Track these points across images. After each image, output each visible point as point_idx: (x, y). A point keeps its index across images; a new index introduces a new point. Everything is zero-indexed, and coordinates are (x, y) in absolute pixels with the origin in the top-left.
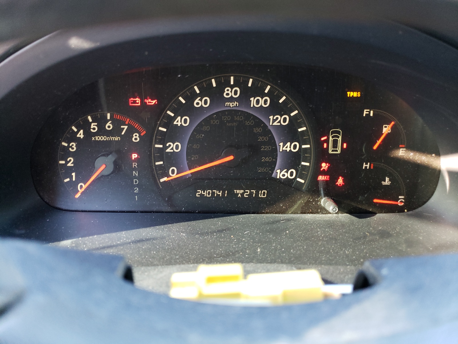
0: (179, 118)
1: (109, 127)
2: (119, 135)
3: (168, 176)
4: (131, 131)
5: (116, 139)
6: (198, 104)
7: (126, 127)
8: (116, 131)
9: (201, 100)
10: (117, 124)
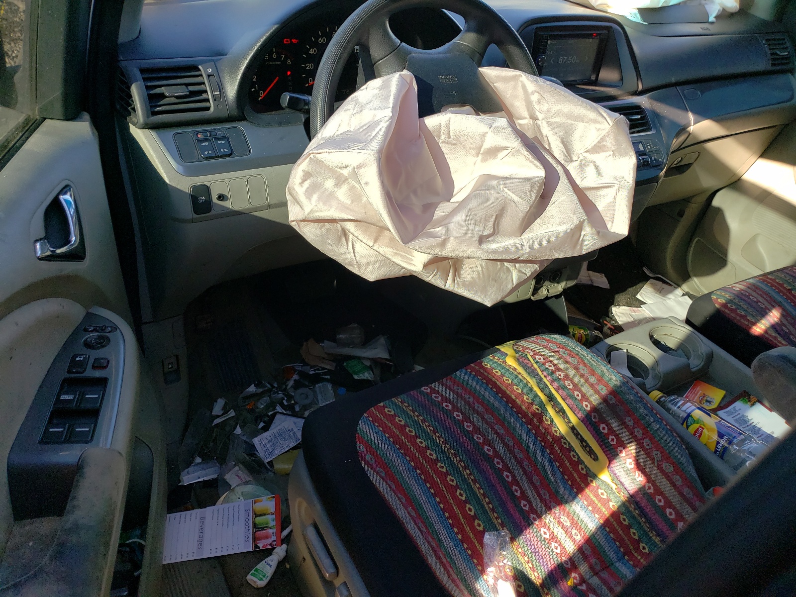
0: (312, 49)
1: (275, 56)
2: (280, 61)
3: (309, 83)
4: (286, 59)
5: (279, 63)
6: (320, 41)
7: (283, 56)
8: (279, 58)
9: (322, 39)
10: (279, 54)
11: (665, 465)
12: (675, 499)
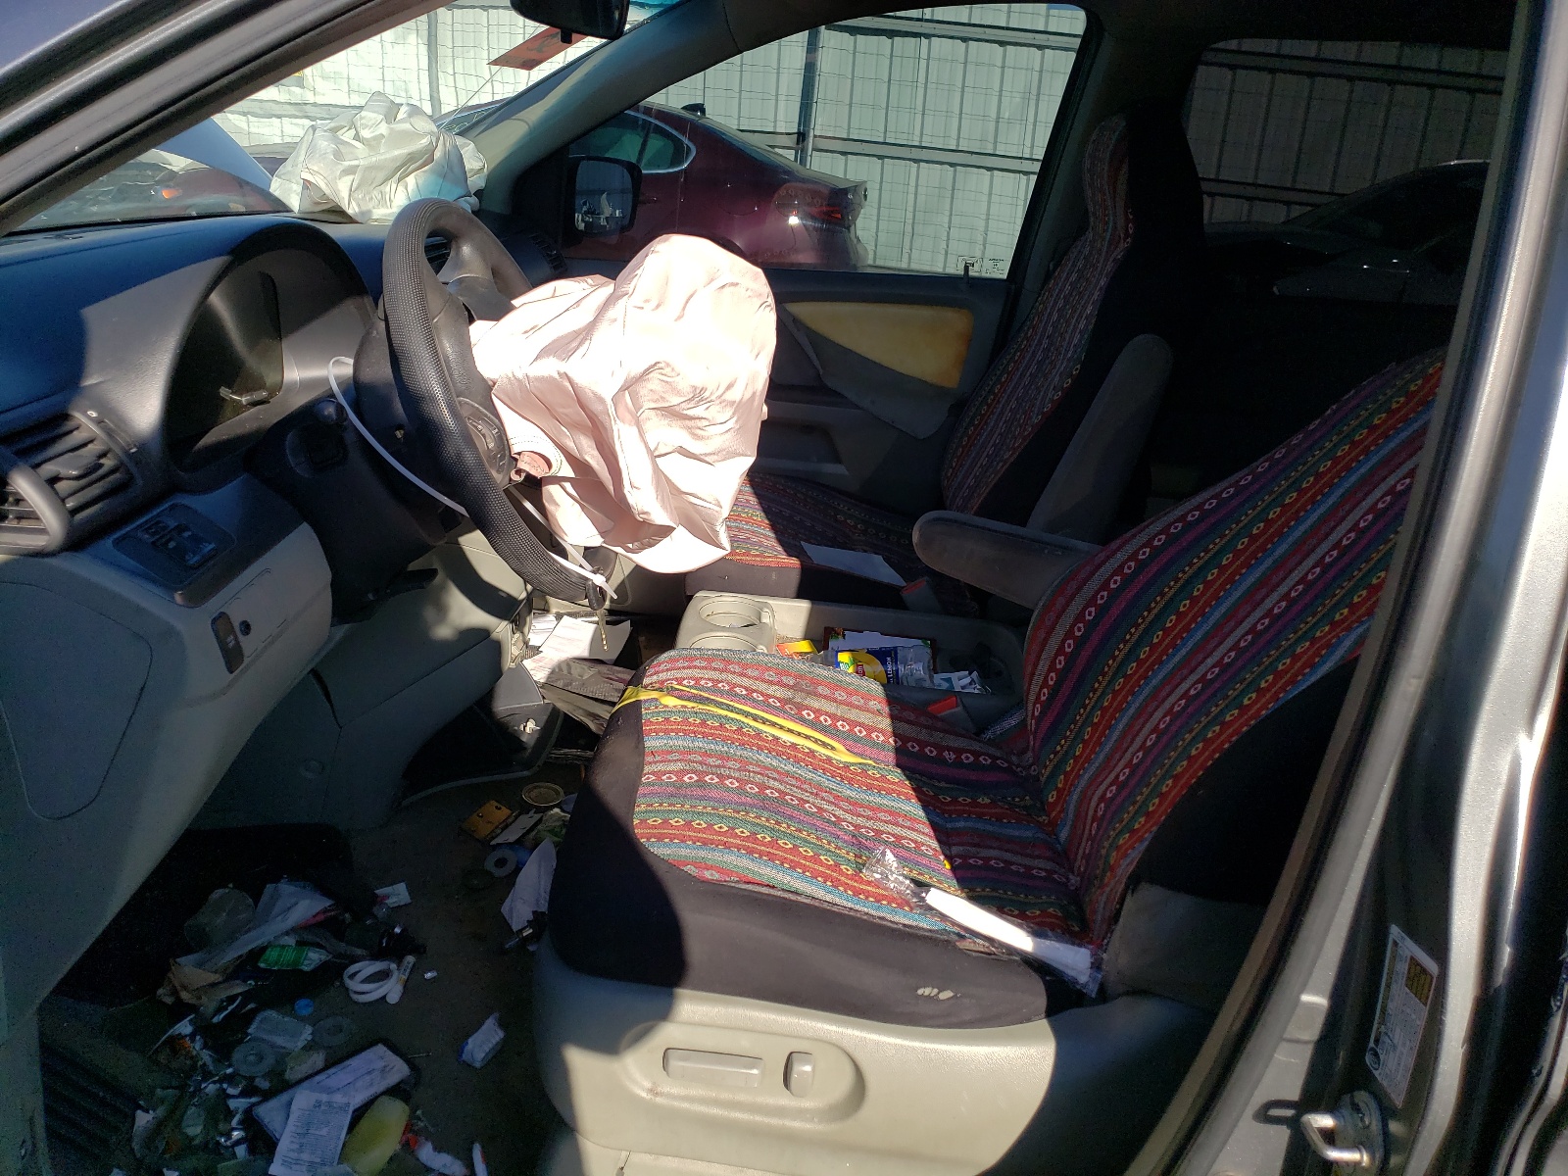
11: (905, 714)
12: (924, 735)
